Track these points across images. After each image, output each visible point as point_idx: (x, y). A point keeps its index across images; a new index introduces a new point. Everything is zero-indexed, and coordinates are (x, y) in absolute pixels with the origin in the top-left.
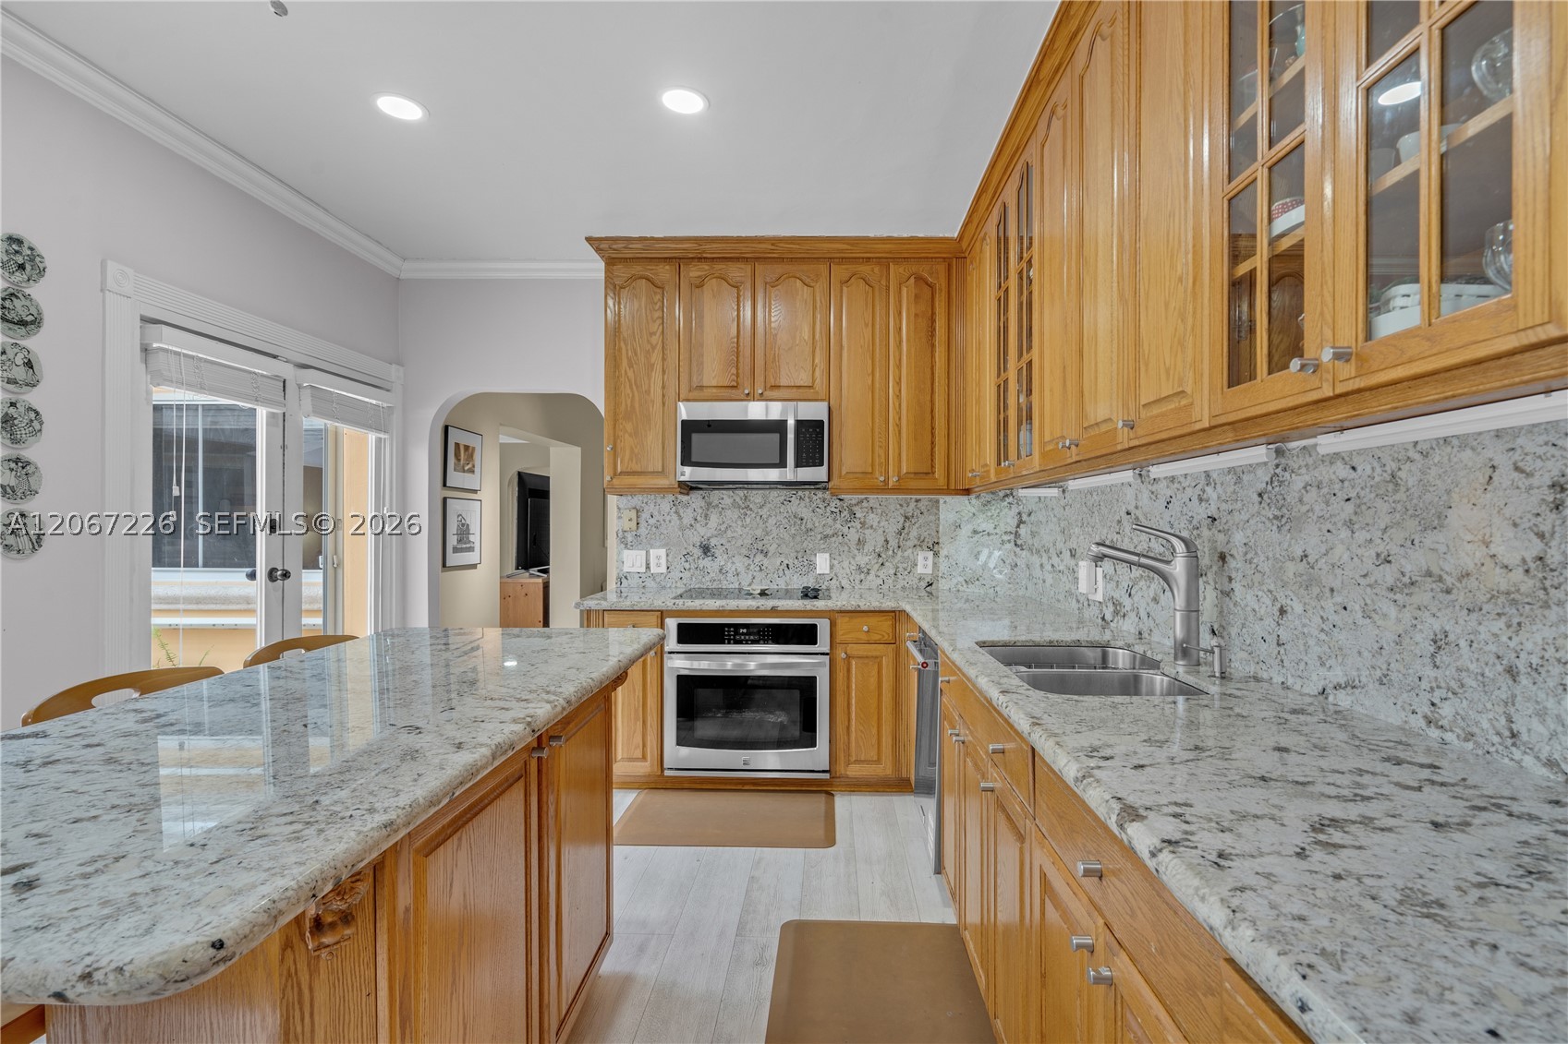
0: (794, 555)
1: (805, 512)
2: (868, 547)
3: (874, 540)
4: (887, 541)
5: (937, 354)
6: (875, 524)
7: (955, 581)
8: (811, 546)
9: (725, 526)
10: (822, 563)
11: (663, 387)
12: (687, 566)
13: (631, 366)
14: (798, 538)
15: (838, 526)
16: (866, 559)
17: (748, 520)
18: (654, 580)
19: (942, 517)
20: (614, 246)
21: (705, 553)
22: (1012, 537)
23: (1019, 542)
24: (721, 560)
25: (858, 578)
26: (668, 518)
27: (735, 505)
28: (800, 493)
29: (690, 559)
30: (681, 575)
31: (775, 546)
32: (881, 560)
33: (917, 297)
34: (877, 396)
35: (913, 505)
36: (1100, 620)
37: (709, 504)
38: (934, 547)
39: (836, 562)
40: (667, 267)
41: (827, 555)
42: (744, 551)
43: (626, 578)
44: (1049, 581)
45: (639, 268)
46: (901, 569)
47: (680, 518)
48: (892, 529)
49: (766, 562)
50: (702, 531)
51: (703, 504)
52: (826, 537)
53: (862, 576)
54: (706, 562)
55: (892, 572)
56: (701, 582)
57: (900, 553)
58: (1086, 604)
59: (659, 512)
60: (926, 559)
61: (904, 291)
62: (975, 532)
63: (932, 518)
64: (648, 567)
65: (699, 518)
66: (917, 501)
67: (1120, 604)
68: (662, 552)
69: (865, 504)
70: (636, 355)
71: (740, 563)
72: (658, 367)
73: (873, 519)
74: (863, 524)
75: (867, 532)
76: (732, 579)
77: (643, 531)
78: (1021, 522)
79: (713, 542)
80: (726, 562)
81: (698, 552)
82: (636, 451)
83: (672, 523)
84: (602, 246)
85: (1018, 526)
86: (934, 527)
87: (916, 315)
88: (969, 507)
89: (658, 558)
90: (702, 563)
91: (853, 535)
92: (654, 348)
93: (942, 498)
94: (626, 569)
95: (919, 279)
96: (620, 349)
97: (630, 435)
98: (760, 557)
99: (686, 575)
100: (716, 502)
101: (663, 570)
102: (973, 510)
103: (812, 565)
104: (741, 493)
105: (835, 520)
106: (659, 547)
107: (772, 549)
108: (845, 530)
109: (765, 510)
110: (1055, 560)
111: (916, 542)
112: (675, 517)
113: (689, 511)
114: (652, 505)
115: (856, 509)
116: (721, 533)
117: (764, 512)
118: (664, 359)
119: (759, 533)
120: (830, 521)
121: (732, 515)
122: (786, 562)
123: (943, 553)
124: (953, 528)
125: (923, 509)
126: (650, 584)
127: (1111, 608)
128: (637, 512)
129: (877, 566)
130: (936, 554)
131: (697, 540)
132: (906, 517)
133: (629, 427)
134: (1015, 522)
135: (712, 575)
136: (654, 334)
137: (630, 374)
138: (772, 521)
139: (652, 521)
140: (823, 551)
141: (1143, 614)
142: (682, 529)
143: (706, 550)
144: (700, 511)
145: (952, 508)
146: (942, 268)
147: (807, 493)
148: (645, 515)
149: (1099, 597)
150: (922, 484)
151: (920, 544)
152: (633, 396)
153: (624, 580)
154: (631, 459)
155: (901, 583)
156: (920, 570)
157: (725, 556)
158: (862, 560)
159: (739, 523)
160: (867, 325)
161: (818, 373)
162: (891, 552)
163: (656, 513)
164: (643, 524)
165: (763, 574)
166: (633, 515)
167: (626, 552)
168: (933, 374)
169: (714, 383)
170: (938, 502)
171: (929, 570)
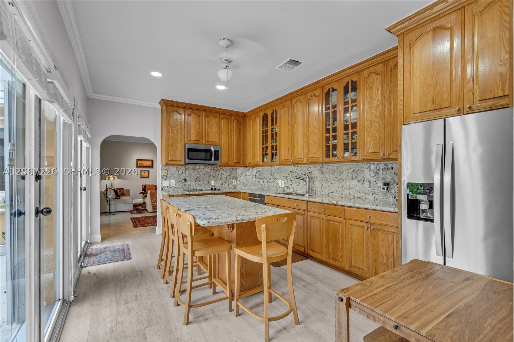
0: (206, 181)
1: (209, 171)
2: (223, 179)
3: (224, 177)
4: (227, 177)
5: (241, 137)
6: (224, 174)
7: (241, 186)
8: (210, 179)
9: (190, 174)
10: (213, 183)
11: (181, 139)
12: (180, 184)
13: (172, 133)
14: (207, 177)
15: (216, 174)
16: (222, 182)
17: (196, 173)
18: (172, 188)
19: (238, 172)
20: (168, 102)
21: (185, 181)
22: (255, 176)
23: (256, 177)
24: (189, 183)
25: (221, 186)
26: (175, 172)
27: (192, 169)
28: (208, 166)
29: (181, 182)
30: (179, 187)
31: (202, 179)
32: (225, 182)
33: (237, 124)
34: (229, 145)
35: (232, 169)
36: (283, 190)
37: (186, 169)
38: (236, 179)
39: (216, 182)
40: (182, 109)
41: (214, 181)
42: (195, 180)
43: (164, 188)
44: (266, 184)
45: (175, 109)
46: (229, 184)
47: (179, 172)
48: (228, 174)
49: (200, 183)
50: (184, 175)
51: (184, 168)
52: (214, 176)
53: (222, 185)
54: (185, 183)
55: (228, 184)
56: (184, 188)
57: (229, 180)
58: (279, 188)
59: (173, 171)
60: (235, 181)
61: (235, 122)
62: (246, 175)
63: (236, 172)
64: (170, 185)
65: (183, 172)
66: (233, 168)
67: (289, 187)
68: (174, 181)
69: (222, 169)
70: (174, 130)
71: (194, 183)
72: (180, 134)
73: (224, 172)
74: (222, 173)
75: (223, 175)
76: (192, 187)
77: (169, 175)
78: (257, 173)
79: (187, 178)
80: (190, 183)
81: (183, 181)
82: (174, 155)
83: (177, 173)
84: (165, 102)
85: (256, 174)
86: (236, 174)
87: (237, 128)
88: (245, 170)
89: (173, 182)
90: (184, 183)
91: (219, 176)
92: (178, 129)
93: (238, 168)
94: (164, 186)
95: (237, 120)
96: (170, 129)
97: (172, 151)
98: (198, 182)
99: (180, 186)
100: (188, 168)
101: (174, 185)
102: (246, 170)
103: (210, 183)
104: (194, 166)
105: (215, 172)
106: (173, 180)
107: (201, 179)
108: (218, 175)
109: (200, 170)
110: (269, 180)
111: (233, 177)
112: (177, 172)
113: (181, 170)
114: (171, 169)
115: (220, 170)
116: (189, 176)
117: (199, 171)
118: (181, 133)
119: (198, 176)
120: (214, 173)
121: (191, 171)
122: (205, 183)
123: (238, 180)
124: (241, 174)
125: (234, 170)
126: (170, 189)
127: (286, 188)
128: (167, 170)
129: (225, 183)
130: (237, 180)
131: (183, 178)
132: (231, 172)
133: (172, 149)
134: (255, 173)
135: (187, 186)
136: (179, 126)
137: (172, 135)
138: (201, 173)
139: (171, 173)
140: (213, 180)
141: (294, 188)
142: (179, 175)
143: (185, 180)
144: (184, 170)
145: (240, 170)
146: (242, 118)
147: (209, 166)
148: (169, 171)
149: (283, 186)
150: (238, 165)
151: (234, 178)
152: (173, 141)
153: (163, 189)
154: (173, 157)
155: (230, 187)
156: (233, 184)
157: (190, 182)
158: (221, 182)
159: (193, 173)
160: (227, 129)
161: (217, 139)
162: (227, 180)
163: (172, 171)
164: (169, 174)
165: (199, 186)
166: (166, 171)
167: (164, 181)
168: (240, 141)
169: (193, 139)
170: (237, 168)
171: (235, 184)
